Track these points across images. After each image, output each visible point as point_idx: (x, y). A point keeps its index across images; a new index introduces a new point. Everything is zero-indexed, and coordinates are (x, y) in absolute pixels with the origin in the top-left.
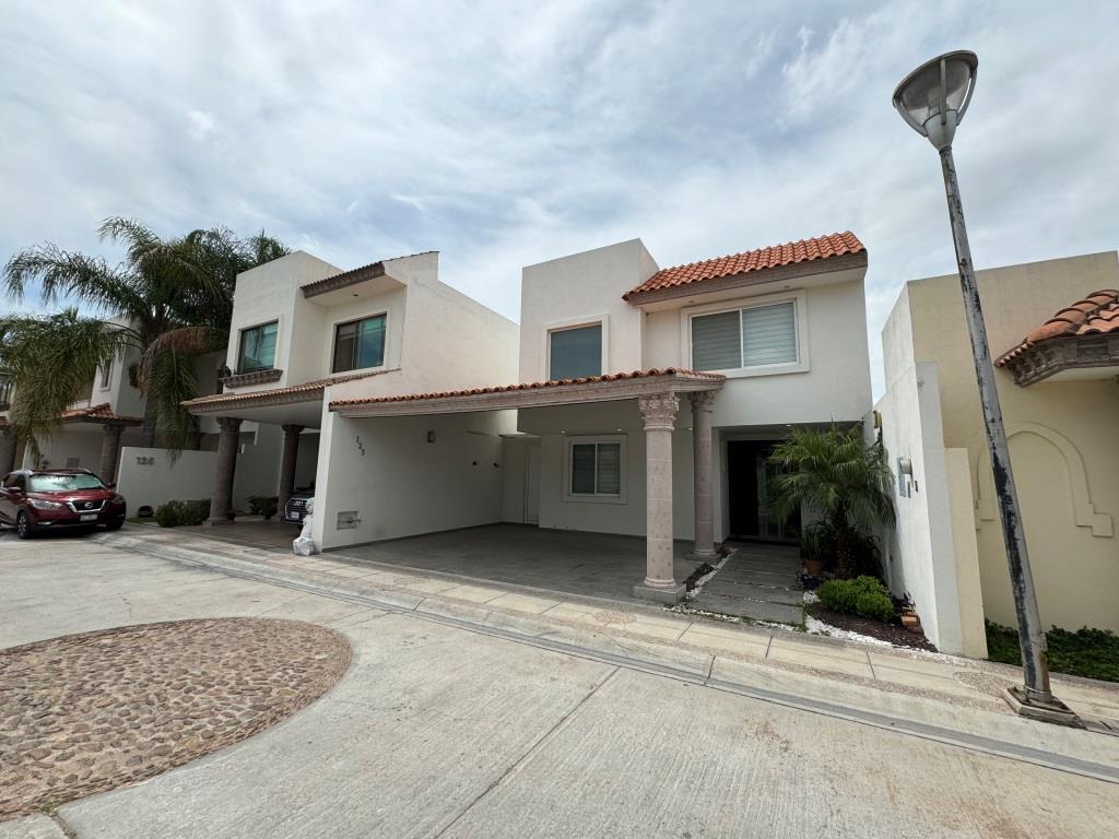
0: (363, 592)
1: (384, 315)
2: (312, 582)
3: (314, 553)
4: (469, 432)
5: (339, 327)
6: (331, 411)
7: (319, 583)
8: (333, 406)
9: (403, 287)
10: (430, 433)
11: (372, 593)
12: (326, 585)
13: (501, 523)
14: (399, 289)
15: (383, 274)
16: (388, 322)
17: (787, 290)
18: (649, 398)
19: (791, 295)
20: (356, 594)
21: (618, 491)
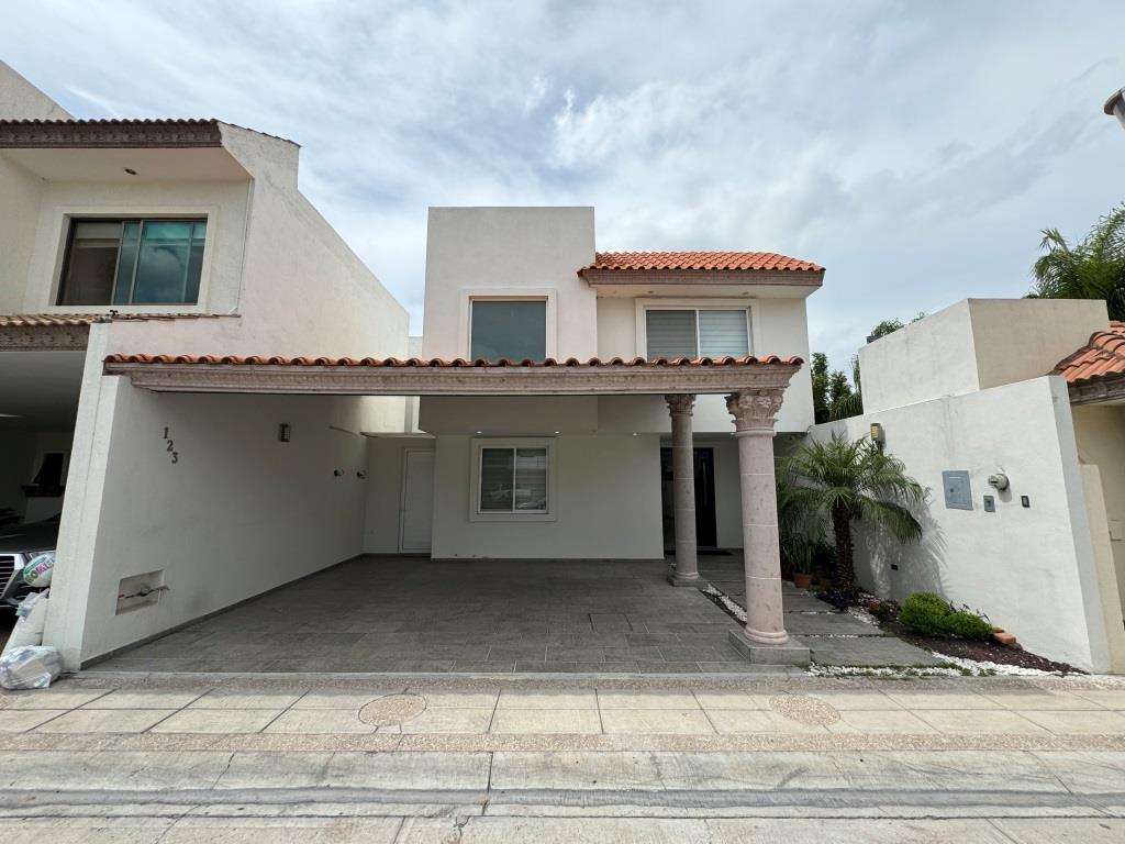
0: (323, 773)
1: (203, 220)
2: (136, 773)
3: (63, 677)
4: (331, 428)
5: (75, 222)
6: (108, 372)
7: (159, 772)
8: (112, 365)
9: (249, 180)
10: (284, 427)
11: (349, 769)
12: (192, 774)
13: (364, 558)
14: (242, 181)
15: (218, 144)
16: (210, 234)
17: (745, 297)
18: (757, 393)
19: (747, 303)
20: (304, 782)
21: (543, 506)
